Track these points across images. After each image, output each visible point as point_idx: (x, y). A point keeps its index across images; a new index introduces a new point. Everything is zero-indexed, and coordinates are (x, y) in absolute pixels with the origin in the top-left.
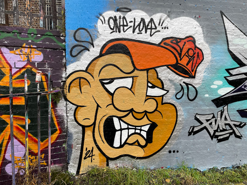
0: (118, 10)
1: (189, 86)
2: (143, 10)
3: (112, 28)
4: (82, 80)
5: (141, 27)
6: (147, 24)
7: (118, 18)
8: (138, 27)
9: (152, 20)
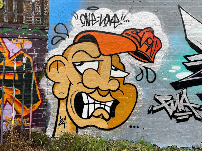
0: (88, 9)
1: (148, 69)
2: (108, 8)
3: (83, 22)
4: (59, 62)
5: (107, 21)
6: (111, 19)
7: (88, 15)
8: (104, 21)
9: (115, 15)
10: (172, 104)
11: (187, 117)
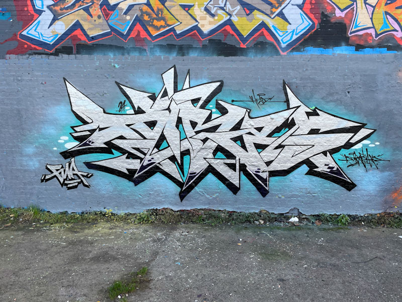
10: (63, 173)
11: (77, 184)
